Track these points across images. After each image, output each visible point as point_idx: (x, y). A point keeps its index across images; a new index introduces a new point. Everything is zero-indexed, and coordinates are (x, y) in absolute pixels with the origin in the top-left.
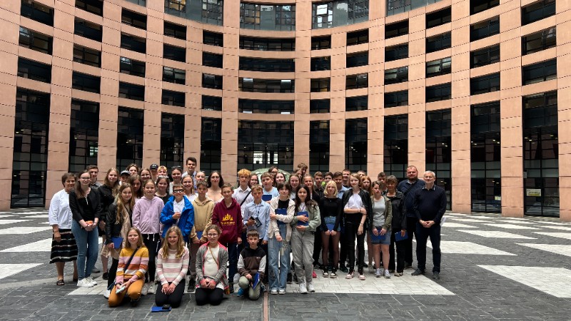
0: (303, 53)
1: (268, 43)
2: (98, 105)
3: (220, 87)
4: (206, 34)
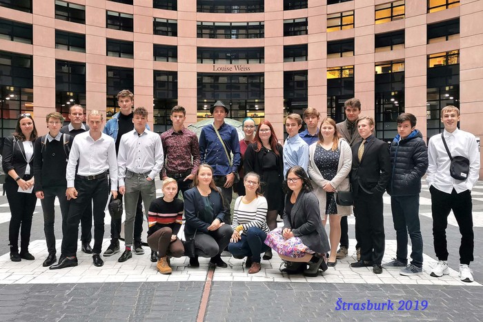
2: (31, 57)
3: (175, 34)
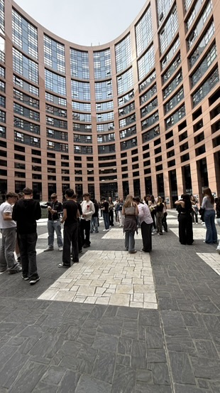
0: (118, 160)
1: (108, 158)
4: (87, 158)
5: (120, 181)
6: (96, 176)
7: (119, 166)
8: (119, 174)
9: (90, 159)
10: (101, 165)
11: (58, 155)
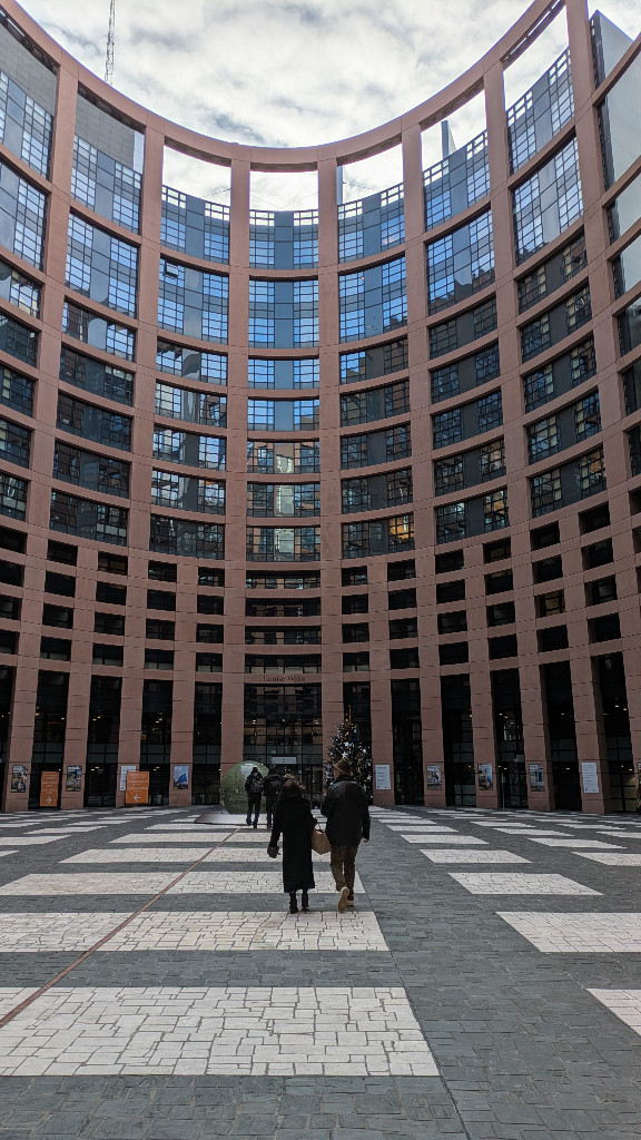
0: (331, 591)
2: (67, 675)
3: (220, 640)
4: (203, 571)
5: (332, 682)
6: (233, 650)
7: (331, 619)
8: (332, 647)
9: (214, 576)
10: (252, 607)
11: (89, 551)
